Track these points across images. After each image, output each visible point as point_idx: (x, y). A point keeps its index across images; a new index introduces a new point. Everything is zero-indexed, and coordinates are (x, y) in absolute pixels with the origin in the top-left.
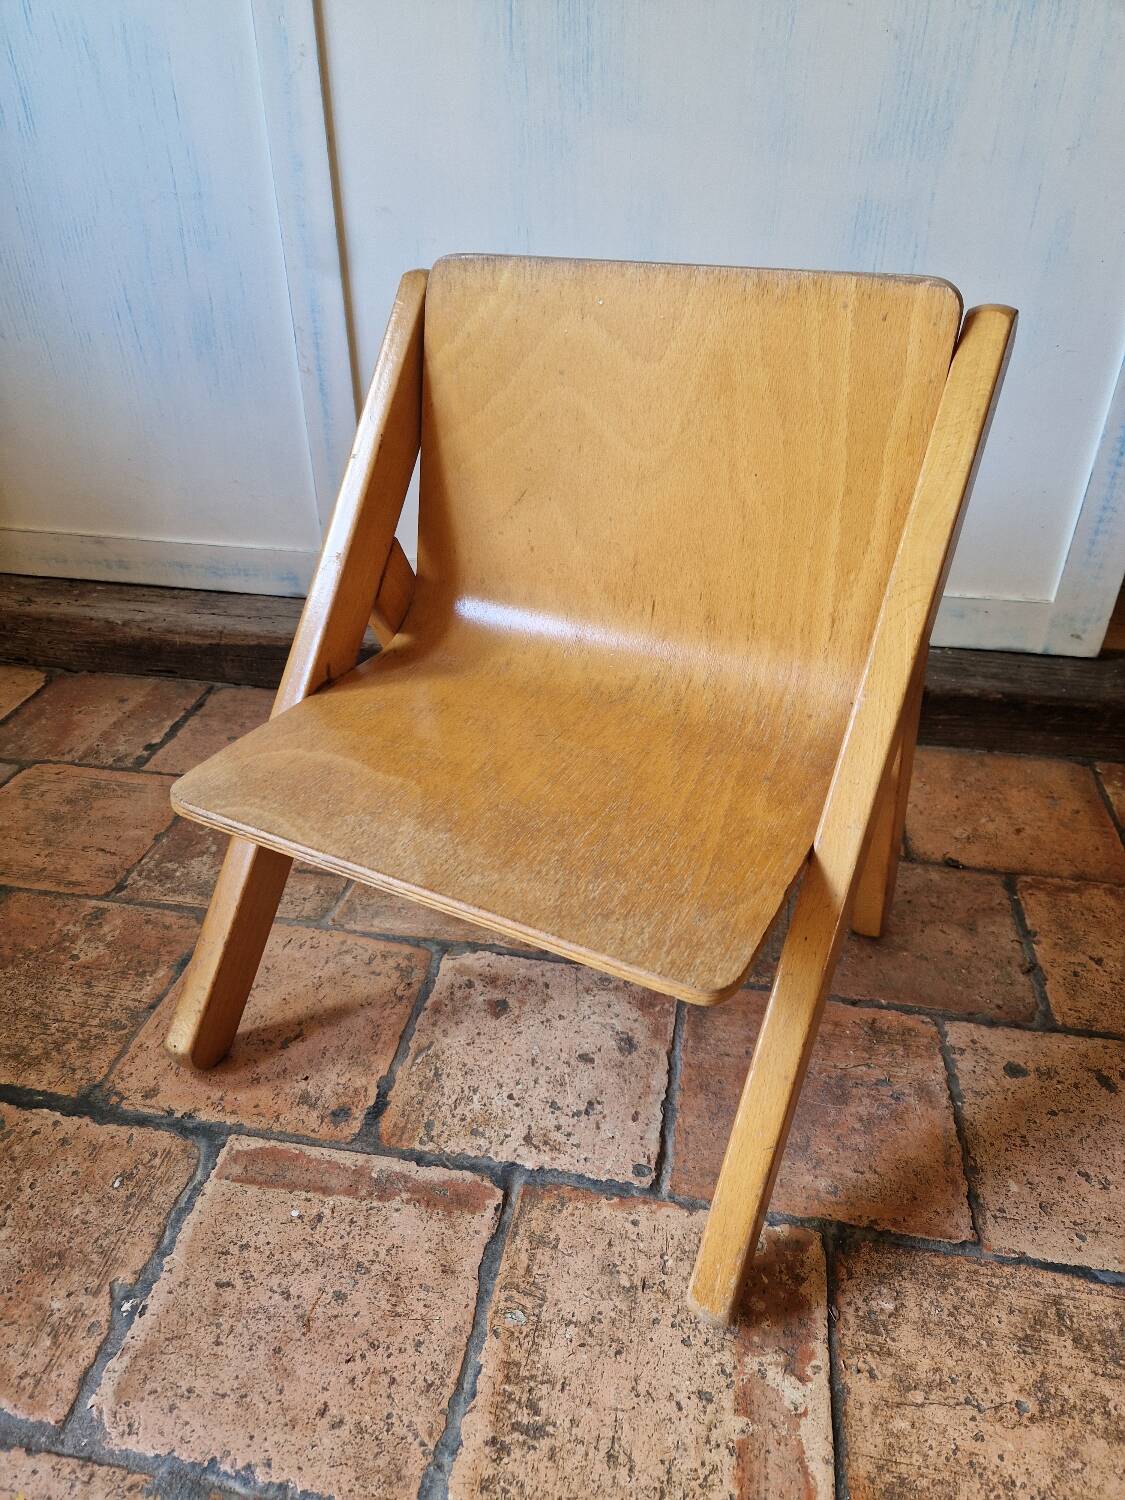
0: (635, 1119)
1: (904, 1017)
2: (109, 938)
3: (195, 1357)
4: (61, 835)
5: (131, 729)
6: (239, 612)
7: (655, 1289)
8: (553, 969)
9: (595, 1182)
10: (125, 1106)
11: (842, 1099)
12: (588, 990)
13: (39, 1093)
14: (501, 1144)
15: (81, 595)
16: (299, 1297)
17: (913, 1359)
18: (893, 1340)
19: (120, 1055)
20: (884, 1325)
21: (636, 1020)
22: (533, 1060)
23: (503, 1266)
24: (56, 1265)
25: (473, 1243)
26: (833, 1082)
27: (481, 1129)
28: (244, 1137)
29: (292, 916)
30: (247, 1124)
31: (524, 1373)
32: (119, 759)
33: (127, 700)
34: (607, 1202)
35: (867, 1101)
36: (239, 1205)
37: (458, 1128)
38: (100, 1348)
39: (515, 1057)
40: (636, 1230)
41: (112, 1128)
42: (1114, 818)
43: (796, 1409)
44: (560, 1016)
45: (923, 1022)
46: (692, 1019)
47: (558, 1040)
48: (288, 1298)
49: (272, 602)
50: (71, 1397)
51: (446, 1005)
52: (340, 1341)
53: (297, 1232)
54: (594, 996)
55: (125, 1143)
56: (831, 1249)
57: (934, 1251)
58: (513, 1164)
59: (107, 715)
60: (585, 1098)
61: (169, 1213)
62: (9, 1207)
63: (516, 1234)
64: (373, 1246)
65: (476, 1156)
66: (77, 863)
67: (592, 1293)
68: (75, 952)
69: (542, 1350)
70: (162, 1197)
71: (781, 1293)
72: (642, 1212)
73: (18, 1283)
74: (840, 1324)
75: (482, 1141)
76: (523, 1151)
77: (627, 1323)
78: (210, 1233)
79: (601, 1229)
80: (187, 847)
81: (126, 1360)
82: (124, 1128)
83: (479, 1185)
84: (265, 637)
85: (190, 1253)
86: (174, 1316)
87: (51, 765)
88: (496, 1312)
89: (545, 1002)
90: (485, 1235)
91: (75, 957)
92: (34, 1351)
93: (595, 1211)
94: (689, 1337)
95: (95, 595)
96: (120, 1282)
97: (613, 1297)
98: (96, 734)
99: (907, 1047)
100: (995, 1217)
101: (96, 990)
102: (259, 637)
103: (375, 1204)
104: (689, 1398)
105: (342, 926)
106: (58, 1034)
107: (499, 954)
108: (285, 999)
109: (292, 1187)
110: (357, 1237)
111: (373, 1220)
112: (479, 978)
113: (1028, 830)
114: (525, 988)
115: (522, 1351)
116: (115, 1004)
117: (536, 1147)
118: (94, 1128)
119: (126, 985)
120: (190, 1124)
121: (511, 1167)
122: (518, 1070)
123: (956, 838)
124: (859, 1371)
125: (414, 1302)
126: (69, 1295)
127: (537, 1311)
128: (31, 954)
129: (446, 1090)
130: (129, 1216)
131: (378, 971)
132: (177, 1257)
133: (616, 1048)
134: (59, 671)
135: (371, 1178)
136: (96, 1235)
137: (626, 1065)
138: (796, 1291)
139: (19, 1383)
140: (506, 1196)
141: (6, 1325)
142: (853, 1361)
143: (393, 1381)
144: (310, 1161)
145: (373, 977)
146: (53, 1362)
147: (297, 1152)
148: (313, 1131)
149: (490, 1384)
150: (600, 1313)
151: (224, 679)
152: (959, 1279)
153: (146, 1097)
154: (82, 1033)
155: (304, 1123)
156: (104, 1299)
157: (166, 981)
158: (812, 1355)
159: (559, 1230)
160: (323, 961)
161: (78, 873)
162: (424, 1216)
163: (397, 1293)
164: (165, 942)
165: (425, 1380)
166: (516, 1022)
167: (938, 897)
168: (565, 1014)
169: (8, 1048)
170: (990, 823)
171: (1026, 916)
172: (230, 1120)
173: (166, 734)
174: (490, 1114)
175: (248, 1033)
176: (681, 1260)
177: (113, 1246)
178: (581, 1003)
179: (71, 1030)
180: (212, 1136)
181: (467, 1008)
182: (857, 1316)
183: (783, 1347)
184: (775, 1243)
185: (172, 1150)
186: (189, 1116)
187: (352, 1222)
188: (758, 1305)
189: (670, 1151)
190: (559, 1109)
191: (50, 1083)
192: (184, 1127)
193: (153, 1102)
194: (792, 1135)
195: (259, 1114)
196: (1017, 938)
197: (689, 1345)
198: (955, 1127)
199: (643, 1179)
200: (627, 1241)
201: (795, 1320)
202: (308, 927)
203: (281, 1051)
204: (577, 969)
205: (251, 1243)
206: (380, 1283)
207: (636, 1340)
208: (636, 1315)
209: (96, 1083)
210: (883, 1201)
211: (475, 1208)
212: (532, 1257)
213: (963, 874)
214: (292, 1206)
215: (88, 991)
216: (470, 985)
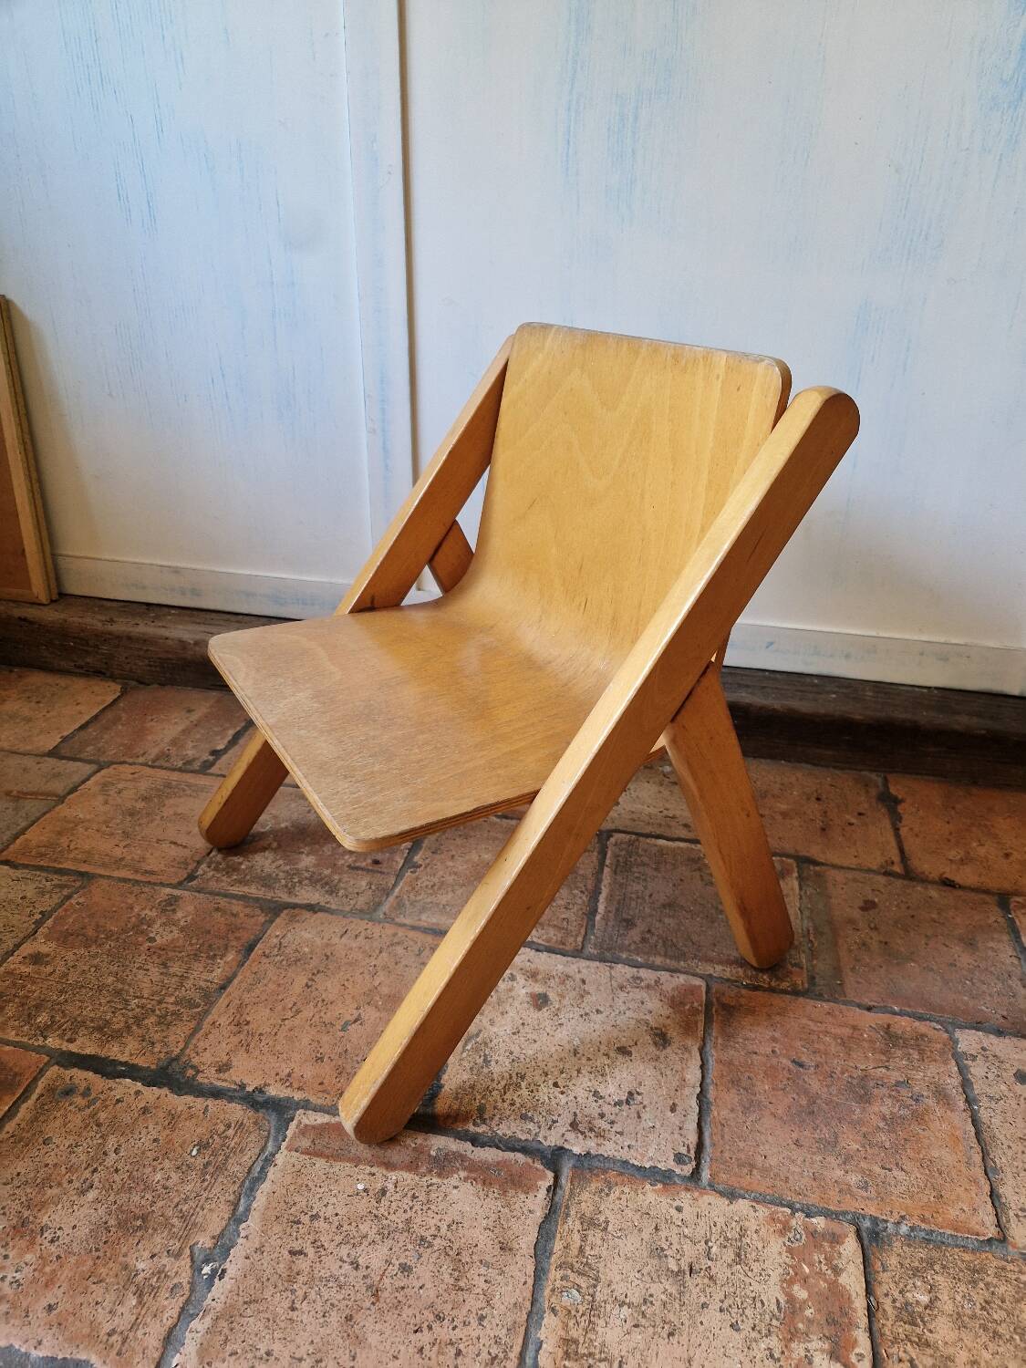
1: (917, 1024)
2: (182, 923)
3: (271, 1321)
4: (137, 828)
5: (198, 736)
7: (702, 1274)
8: (588, 967)
9: (640, 1169)
10: (200, 1078)
11: (865, 1098)
12: (622, 988)
13: (122, 1064)
14: (550, 1129)
15: (157, 617)
16: (367, 1267)
17: (951, 1351)
18: (931, 1331)
19: (195, 1031)
20: (920, 1316)
21: (668, 1017)
22: (575, 1050)
23: (558, 1246)
24: (140, 1228)
25: (528, 1222)
26: (855, 1082)
27: (530, 1114)
28: (310, 1112)
29: (348, 909)
30: (313, 1099)
31: (582, 1350)
32: (187, 763)
33: (193, 710)
34: (651, 1188)
35: (889, 1101)
36: (309, 1177)
37: (508, 1113)
38: (182, 1309)
39: (558, 1047)
40: (681, 1216)
41: (189, 1099)
44: (597, 1010)
45: (935, 1029)
46: (720, 1019)
47: (597, 1033)
48: (357, 1268)
50: (157, 1355)
52: (407, 1312)
53: (363, 1205)
54: (628, 993)
55: (202, 1115)
56: (866, 1242)
57: (963, 1247)
58: (562, 1148)
59: (176, 723)
60: (626, 1088)
61: (243, 1182)
62: (95, 1170)
63: (568, 1215)
64: (434, 1221)
65: (526, 1140)
66: (152, 854)
67: (643, 1275)
68: (152, 935)
69: (597, 1329)
70: (236, 1167)
71: (822, 1283)
72: (685, 1198)
73: (105, 1243)
74: (879, 1315)
75: (531, 1126)
76: (571, 1136)
77: (677, 1306)
78: (282, 1203)
79: (647, 1214)
80: (250, 843)
81: (208, 1321)
82: (200, 1100)
83: (531, 1167)
85: (265, 1220)
86: (251, 1281)
87: (127, 766)
88: (553, 1290)
89: (583, 997)
90: (539, 1214)
91: (152, 940)
92: (120, 1309)
93: (640, 1195)
94: (737, 1322)
95: (169, 617)
96: (199, 1246)
97: (663, 1281)
98: (167, 740)
99: (921, 1052)
100: (1017, 1215)
101: (171, 970)
103: (434, 1180)
105: (393, 919)
106: (138, 1010)
107: (537, 950)
108: (343, 985)
109: (357, 1161)
110: (420, 1212)
111: (433, 1196)
112: (520, 972)
113: (1016, 855)
114: (563, 983)
115: (580, 1331)
116: (188, 984)
117: (582, 1133)
118: (172, 1097)
119: (198, 967)
120: (260, 1099)
121: (560, 1152)
122: (561, 1060)
123: (951, 860)
124: (900, 1360)
125: (476, 1276)
126: (152, 1257)
127: (591, 1291)
128: (112, 935)
129: (495, 1075)
130: (206, 1183)
132: (252, 1224)
133: (651, 1042)
134: (134, 683)
135: (430, 1156)
136: (176, 1200)
137: (662, 1059)
138: (836, 1281)
139: (108, 1340)
140: (556, 1178)
141: (94, 1283)
142: (894, 1350)
143: (459, 1353)
146: (139, 1320)
149: (550, 1360)
150: (651, 1296)
152: (988, 1275)
153: (219, 1071)
154: (159, 1010)
156: (185, 1262)
157: (235, 964)
158: (855, 1343)
159: (608, 1213)
160: (377, 952)
161: (153, 863)
162: (481, 1193)
163: (459, 1267)
164: (233, 929)
165: (489, 1353)
166: (557, 1015)
167: (939, 913)
168: (602, 1010)
169: (92, 1020)
170: (980, 847)
171: (1021, 934)
172: (298, 1096)
173: (229, 742)
174: (538, 1100)
175: (311, 1015)
176: (725, 1247)
177: (192, 1211)
178: (616, 999)
179: (149, 1006)
180: (281, 1110)
181: (510, 1000)
182: (895, 1307)
183: (827, 1335)
184: (813, 1234)
185: (245, 1122)
186: (260, 1090)
187: (414, 1197)
188: (801, 1293)
189: (707, 1142)
190: (601, 1097)
191: (131, 1055)
192: (255, 1101)
193: (225, 1076)
194: (821, 1131)
195: (323, 1091)
196: (1015, 954)
197: (738, 1330)
198: (973, 1129)
199: (684, 1167)
200: (673, 1227)
201: (836, 1309)
202: (362, 919)
203: (342, 1034)
204: (610, 967)
205: (321, 1214)
206: (442, 1257)
207: (687, 1323)
208: (686, 1298)
209: (173, 1056)
210: (911, 1197)
211: (528, 1188)
212: (584, 1238)
213: (960, 893)
214: (358, 1180)
215: (165, 971)
216: (513, 978)
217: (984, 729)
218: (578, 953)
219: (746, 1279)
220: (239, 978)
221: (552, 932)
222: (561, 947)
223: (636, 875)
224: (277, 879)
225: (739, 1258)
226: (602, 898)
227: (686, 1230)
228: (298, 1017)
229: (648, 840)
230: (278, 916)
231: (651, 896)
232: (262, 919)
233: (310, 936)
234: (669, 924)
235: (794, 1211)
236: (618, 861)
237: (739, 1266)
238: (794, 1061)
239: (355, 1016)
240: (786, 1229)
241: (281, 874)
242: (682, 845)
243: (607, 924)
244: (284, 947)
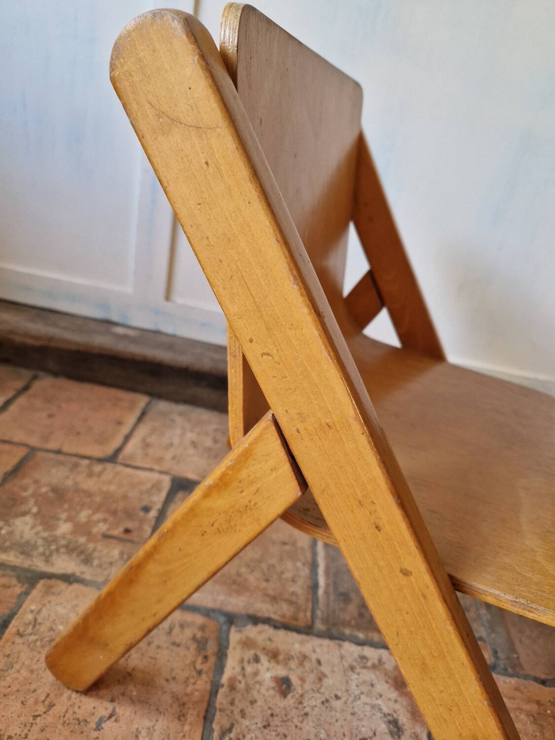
6: (65, 326)
8: (321, 646)
12: (352, 668)
21: (396, 701)
44: (336, 696)
47: (340, 723)
49: (89, 322)
51: (240, 682)
54: (358, 674)
80: (12, 507)
84: (84, 345)
89: (320, 680)
102: (79, 345)
107: (276, 627)
112: (263, 652)
131: (178, 641)
133: (387, 732)
145: (174, 648)
151: (47, 370)
166: (301, 702)
168: (339, 694)
175: (64, 710)
178: (350, 682)
181: (258, 686)
203: (94, 734)
204: (338, 645)
216: (257, 660)
218: (308, 630)
221: (285, 607)
222: (294, 623)
224: (35, 547)
228: (50, 712)
230: (34, 587)
232: (18, 590)
233: (64, 611)
239: (110, 710)
241: (39, 541)
243: (328, 598)
244: (40, 624)
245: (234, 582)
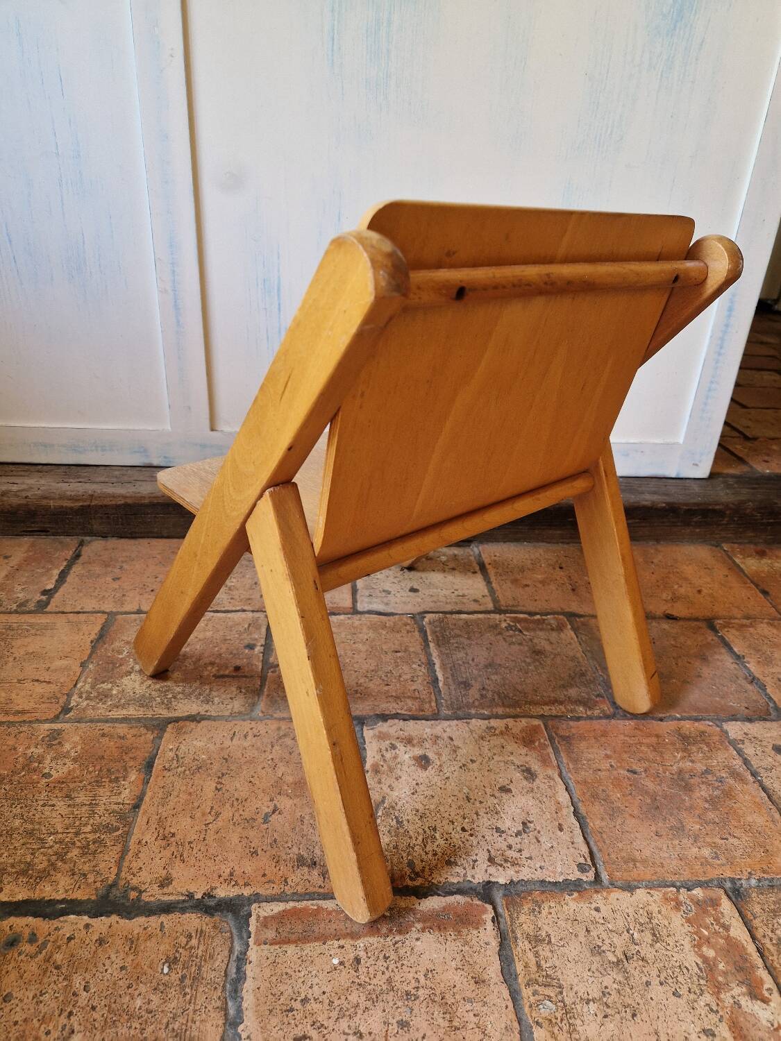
0: (561, 829)
1: (696, 724)
2: (73, 754)
5: (24, 579)
6: (102, 479)
7: (635, 958)
8: (450, 726)
9: (556, 884)
10: (145, 897)
11: (688, 788)
12: (482, 738)
13: (60, 902)
14: (473, 868)
16: (370, 1033)
19: (123, 854)
21: (526, 755)
22: (467, 797)
23: (519, 967)
25: (488, 953)
26: (675, 777)
27: (452, 860)
28: (264, 904)
29: (227, 713)
30: (262, 891)
32: (21, 605)
33: (10, 557)
34: (570, 897)
35: (703, 787)
36: (285, 965)
37: (434, 862)
39: (453, 798)
40: (601, 915)
41: (142, 920)
42: (748, 578)
43: (772, 1025)
44: (471, 760)
45: (709, 725)
46: (563, 748)
47: (478, 779)
49: (127, 471)
51: (382, 766)
53: (345, 977)
54: (489, 741)
55: (159, 931)
56: (734, 899)
58: (489, 882)
60: (519, 820)
61: (224, 986)
62: (71, 1014)
63: (516, 938)
64: (411, 975)
65: (458, 882)
66: (17, 694)
67: (593, 972)
68: (46, 771)
69: (579, 1028)
70: (214, 971)
71: (720, 940)
72: (598, 899)
74: (767, 954)
75: (457, 869)
76: (492, 870)
77: (629, 990)
78: (270, 997)
79: (576, 920)
80: (113, 669)
82: (153, 919)
83: (471, 905)
84: (131, 497)
85: (260, 1017)
88: (531, 1006)
89: (455, 751)
90: (494, 944)
91: (48, 775)
93: (564, 906)
94: (676, 989)
97: (610, 973)
99: (708, 745)
101: (78, 801)
102: (125, 497)
103: (397, 938)
104: (699, 1037)
105: (272, 716)
106: (57, 846)
107: (404, 720)
108: (250, 782)
109: (323, 939)
110: (396, 970)
111: (401, 952)
112: (397, 740)
113: (705, 591)
114: (435, 743)
115: (565, 1034)
116: (100, 810)
117: (501, 865)
118: (124, 922)
119: (104, 792)
120: (212, 903)
121: (489, 885)
122: (459, 808)
123: (665, 600)
125: (464, 1012)
127: (560, 998)
129: (411, 833)
130: (189, 997)
132: (250, 1024)
133: (522, 778)
136: (165, 1021)
137: (536, 790)
138: (729, 936)
144: (330, 913)
147: (315, 908)
148: (320, 887)
150: (606, 987)
151: (92, 534)
153: (162, 886)
154: (79, 841)
155: (309, 882)
157: (140, 782)
158: (762, 982)
159: (546, 928)
160: (270, 746)
161: (21, 702)
162: (441, 939)
163: (449, 1011)
164: (125, 750)
166: (441, 770)
167: (674, 640)
168: (474, 758)
169: (13, 866)
170: (680, 588)
171: (732, 646)
172: (247, 892)
173: (57, 581)
174: (454, 846)
175: (231, 815)
176: (642, 931)
177: (184, 1027)
178: (482, 748)
179: (67, 840)
180: (235, 909)
181: (399, 766)
182: (773, 944)
183: (741, 980)
184: (697, 903)
185: (204, 928)
186: (208, 895)
187: (386, 958)
188: (711, 953)
189: (595, 849)
190: (503, 832)
191: (67, 891)
192: (208, 906)
193: (170, 889)
194: (669, 820)
195: (269, 882)
196: (733, 661)
197: (679, 996)
198: (765, 795)
199: (588, 874)
200: (598, 925)
201: (738, 958)
202: (244, 720)
203: (265, 826)
204: (466, 723)
205: (309, 996)
206: (430, 1005)
207: (641, 1002)
208: (632, 982)
209: (109, 882)
210: (749, 856)
211: (478, 924)
212: (537, 955)
213: (681, 623)
214: (331, 956)
215: (71, 802)
216: (393, 747)
217: (665, 503)
218: (435, 717)
219: (669, 953)
220: (149, 794)
221: (410, 702)
222: (421, 713)
223: (456, 645)
224: (152, 698)
225: (656, 938)
226: (437, 667)
227: (609, 926)
228: (219, 819)
229: (454, 616)
230: (165, 731)
231: (473, 660)
232: (150, 736)
233: (202, 744)
234: (496, 680)
235: (678, 889)
236: (437, 636)
237: (658, 944)
238: (628, 771)
239: (272, 808)
240: (678, 905)
241: (153, 693)
242: (480, 616)
243: (449, 688)
244: (182, 758)
245: (356, 692)
